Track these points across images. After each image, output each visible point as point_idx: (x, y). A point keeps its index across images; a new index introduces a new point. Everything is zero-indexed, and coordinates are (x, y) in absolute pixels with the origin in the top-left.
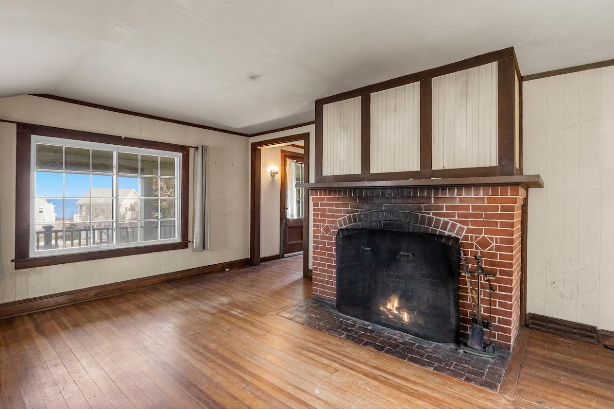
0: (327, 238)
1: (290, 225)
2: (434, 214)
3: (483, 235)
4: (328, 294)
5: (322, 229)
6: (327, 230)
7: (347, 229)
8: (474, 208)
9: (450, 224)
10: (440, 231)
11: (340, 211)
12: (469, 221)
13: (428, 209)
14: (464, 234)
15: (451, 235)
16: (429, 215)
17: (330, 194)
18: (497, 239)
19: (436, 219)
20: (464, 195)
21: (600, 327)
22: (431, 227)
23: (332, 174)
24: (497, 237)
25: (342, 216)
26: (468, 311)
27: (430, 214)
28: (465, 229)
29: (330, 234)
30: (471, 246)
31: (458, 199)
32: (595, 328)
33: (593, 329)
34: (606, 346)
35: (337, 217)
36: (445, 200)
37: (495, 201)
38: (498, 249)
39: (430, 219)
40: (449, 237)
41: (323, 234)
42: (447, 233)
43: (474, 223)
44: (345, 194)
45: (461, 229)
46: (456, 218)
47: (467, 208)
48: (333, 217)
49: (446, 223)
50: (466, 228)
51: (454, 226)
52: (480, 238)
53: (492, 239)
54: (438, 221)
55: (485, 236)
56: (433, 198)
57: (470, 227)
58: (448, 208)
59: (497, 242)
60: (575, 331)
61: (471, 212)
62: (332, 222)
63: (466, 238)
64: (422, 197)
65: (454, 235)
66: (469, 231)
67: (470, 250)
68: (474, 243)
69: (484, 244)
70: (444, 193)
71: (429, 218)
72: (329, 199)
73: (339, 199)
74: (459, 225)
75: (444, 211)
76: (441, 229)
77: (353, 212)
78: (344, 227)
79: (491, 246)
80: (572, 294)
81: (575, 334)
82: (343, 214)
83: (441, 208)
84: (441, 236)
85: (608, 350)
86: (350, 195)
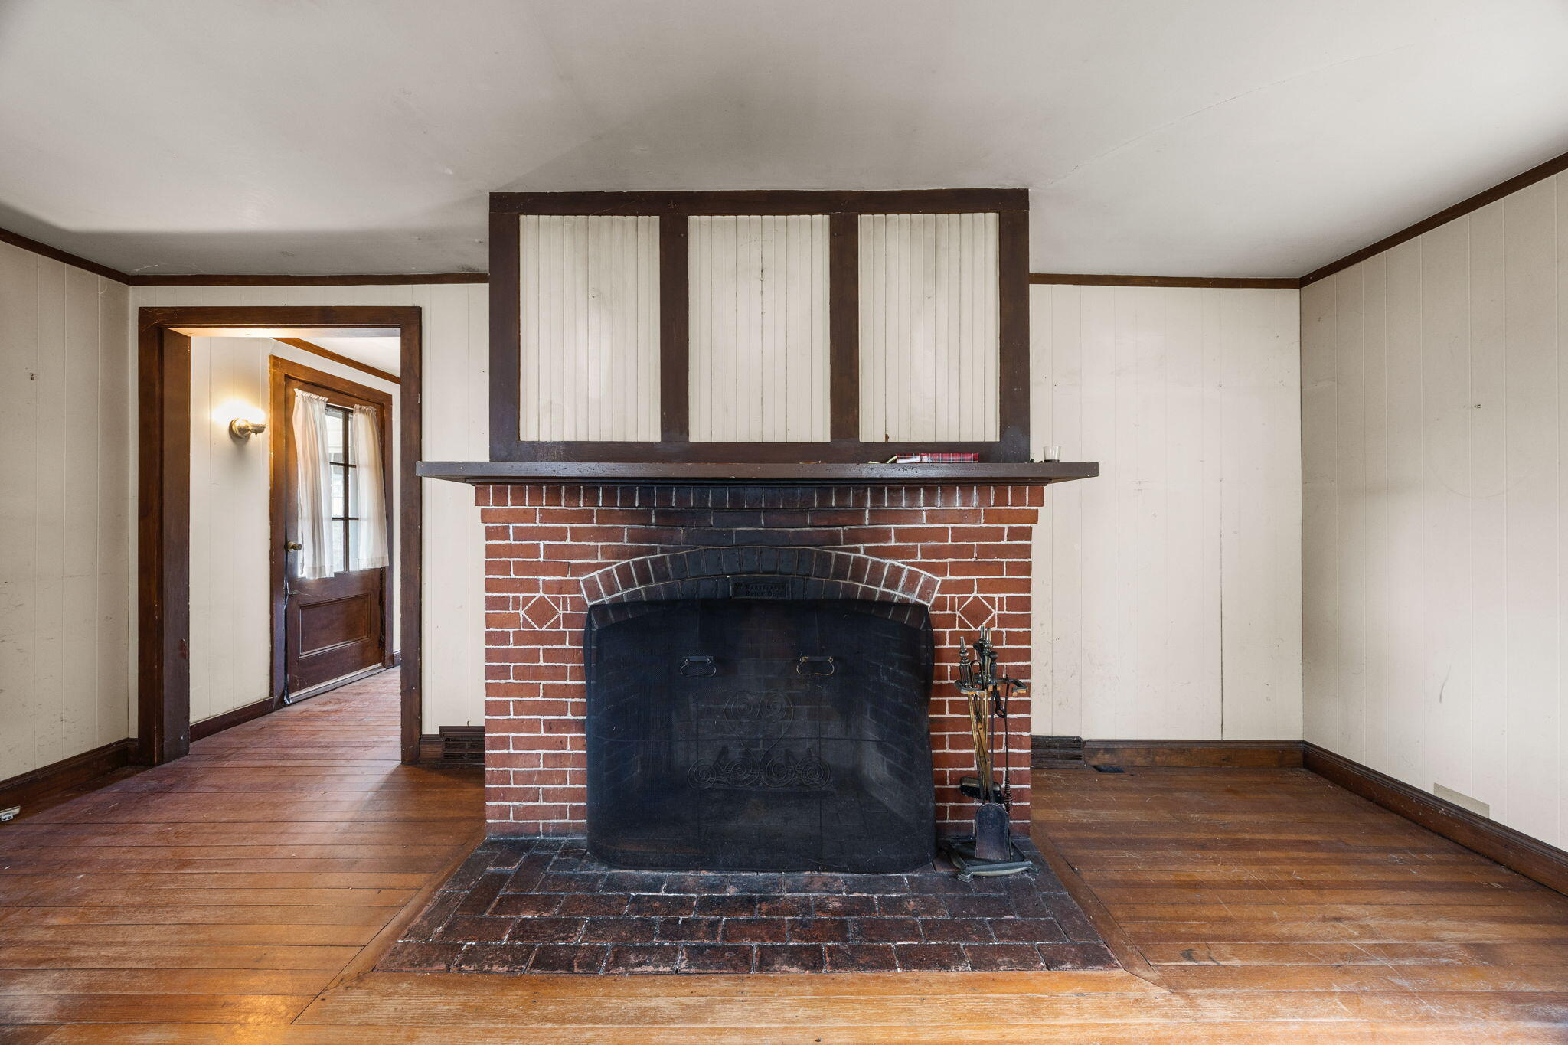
0: (540, 638)
1: (312, 597)
2: (867, 551)
3: (975, 594)
4: (546, 813)
5: (521, 612)
6: (541, 611)
7: (617, 606)
8: (958, 534)
9: (905, 572)
10: (881, 592)
11: (591, 552)
12: (946, 563)
13: (854, 538)
14: (936, 594)
15: (908, 600)
16: (857, 555)
17: (554, 498)
18: (1001, 599)
19: (873, 562)
20: (939, 505)
21: (1084, 738)
22: (862, 583)
23: (557, 438)
24: (1002, 595)
25: (597, 566)
26: (945, 772)
27: (857, 550)
28: (940, 583)
29: (557, 624)
30: (950, 621)
31: (924, 513)
32: (1079, 740)
33: (1076, 743)
34: (1097, 768)
35: (578, 570)
36: (897, 516)
37: (1000, 517)
38: (1003, 621)
39: (860, 564)
40: (904, 605)
41: (526, 624)
42: (898, 594)
43: (956, 569)
44: (610, 498)
45: (929, 584)
46: (919, 559)
47: (941, 535)
48: (562, 569)
49: (897, 572)
50: (940, 579)
51: (913, 578)
52: (969, 600)
53: (991, 601)
54: (877, 568)
55: (980, 595)
56: (867, 511)
57: (949, 577)
58: (901, 535)
59: (1001, 608)
60: (1053, 751)
61: (950, 542)
62: (561, 587)
63: (940, 604)
64: (841, 509)
65: (914, 598)
66: (946, 587)
67: (948, 630)
68: (958, 613)
69: (976, 613)
70: (895, 500)
71: (857, 560)
72: (547, 516)
73: (586, 517)
74: (925, 574)
75: (893, 543)
76: (884, 586)
77: (638, 552)
78: (606, 599)
79: (990, 618)
80: (1046, 686)
81: (1055, 757)
82: (600, 560)
83: (885, 536)
84: (886, 603)
85: (1103, 776)
86: (628, 500)
